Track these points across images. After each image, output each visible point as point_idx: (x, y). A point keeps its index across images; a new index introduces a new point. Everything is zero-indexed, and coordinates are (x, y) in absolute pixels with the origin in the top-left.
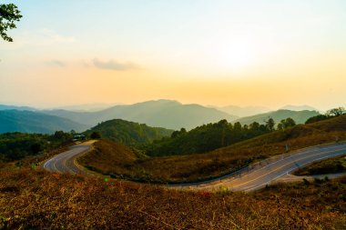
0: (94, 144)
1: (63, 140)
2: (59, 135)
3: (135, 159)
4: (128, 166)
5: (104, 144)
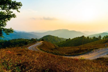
0: (42, 42)
1: (34, 41)
2: (32, 40)
3: (54, 47)
4: (52, 50)
5: (45, 42)
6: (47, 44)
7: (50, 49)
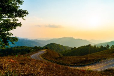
0: (46, 51)
1: (37, 49)
2: (36, 47)
4: (56, 59)
5: (49, 51)
7: (54, 58)
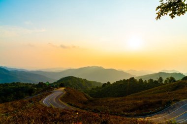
2: (41, 84)
5: (69, 90)
6: (73, 93)
7: (81, 102)
